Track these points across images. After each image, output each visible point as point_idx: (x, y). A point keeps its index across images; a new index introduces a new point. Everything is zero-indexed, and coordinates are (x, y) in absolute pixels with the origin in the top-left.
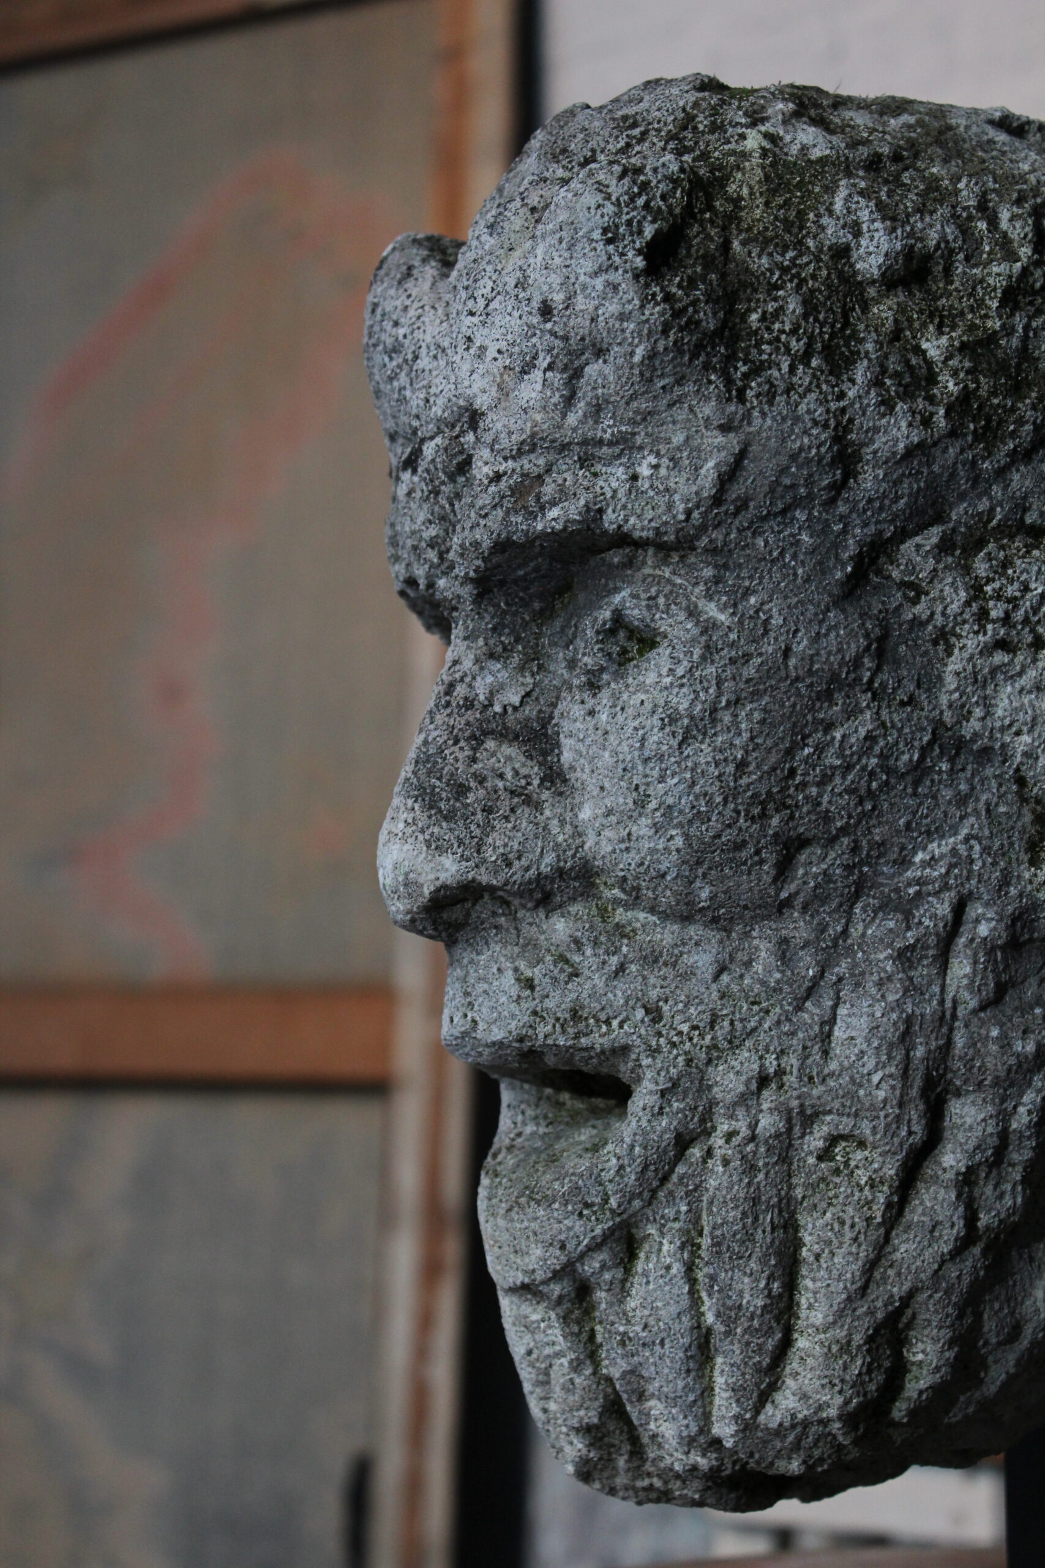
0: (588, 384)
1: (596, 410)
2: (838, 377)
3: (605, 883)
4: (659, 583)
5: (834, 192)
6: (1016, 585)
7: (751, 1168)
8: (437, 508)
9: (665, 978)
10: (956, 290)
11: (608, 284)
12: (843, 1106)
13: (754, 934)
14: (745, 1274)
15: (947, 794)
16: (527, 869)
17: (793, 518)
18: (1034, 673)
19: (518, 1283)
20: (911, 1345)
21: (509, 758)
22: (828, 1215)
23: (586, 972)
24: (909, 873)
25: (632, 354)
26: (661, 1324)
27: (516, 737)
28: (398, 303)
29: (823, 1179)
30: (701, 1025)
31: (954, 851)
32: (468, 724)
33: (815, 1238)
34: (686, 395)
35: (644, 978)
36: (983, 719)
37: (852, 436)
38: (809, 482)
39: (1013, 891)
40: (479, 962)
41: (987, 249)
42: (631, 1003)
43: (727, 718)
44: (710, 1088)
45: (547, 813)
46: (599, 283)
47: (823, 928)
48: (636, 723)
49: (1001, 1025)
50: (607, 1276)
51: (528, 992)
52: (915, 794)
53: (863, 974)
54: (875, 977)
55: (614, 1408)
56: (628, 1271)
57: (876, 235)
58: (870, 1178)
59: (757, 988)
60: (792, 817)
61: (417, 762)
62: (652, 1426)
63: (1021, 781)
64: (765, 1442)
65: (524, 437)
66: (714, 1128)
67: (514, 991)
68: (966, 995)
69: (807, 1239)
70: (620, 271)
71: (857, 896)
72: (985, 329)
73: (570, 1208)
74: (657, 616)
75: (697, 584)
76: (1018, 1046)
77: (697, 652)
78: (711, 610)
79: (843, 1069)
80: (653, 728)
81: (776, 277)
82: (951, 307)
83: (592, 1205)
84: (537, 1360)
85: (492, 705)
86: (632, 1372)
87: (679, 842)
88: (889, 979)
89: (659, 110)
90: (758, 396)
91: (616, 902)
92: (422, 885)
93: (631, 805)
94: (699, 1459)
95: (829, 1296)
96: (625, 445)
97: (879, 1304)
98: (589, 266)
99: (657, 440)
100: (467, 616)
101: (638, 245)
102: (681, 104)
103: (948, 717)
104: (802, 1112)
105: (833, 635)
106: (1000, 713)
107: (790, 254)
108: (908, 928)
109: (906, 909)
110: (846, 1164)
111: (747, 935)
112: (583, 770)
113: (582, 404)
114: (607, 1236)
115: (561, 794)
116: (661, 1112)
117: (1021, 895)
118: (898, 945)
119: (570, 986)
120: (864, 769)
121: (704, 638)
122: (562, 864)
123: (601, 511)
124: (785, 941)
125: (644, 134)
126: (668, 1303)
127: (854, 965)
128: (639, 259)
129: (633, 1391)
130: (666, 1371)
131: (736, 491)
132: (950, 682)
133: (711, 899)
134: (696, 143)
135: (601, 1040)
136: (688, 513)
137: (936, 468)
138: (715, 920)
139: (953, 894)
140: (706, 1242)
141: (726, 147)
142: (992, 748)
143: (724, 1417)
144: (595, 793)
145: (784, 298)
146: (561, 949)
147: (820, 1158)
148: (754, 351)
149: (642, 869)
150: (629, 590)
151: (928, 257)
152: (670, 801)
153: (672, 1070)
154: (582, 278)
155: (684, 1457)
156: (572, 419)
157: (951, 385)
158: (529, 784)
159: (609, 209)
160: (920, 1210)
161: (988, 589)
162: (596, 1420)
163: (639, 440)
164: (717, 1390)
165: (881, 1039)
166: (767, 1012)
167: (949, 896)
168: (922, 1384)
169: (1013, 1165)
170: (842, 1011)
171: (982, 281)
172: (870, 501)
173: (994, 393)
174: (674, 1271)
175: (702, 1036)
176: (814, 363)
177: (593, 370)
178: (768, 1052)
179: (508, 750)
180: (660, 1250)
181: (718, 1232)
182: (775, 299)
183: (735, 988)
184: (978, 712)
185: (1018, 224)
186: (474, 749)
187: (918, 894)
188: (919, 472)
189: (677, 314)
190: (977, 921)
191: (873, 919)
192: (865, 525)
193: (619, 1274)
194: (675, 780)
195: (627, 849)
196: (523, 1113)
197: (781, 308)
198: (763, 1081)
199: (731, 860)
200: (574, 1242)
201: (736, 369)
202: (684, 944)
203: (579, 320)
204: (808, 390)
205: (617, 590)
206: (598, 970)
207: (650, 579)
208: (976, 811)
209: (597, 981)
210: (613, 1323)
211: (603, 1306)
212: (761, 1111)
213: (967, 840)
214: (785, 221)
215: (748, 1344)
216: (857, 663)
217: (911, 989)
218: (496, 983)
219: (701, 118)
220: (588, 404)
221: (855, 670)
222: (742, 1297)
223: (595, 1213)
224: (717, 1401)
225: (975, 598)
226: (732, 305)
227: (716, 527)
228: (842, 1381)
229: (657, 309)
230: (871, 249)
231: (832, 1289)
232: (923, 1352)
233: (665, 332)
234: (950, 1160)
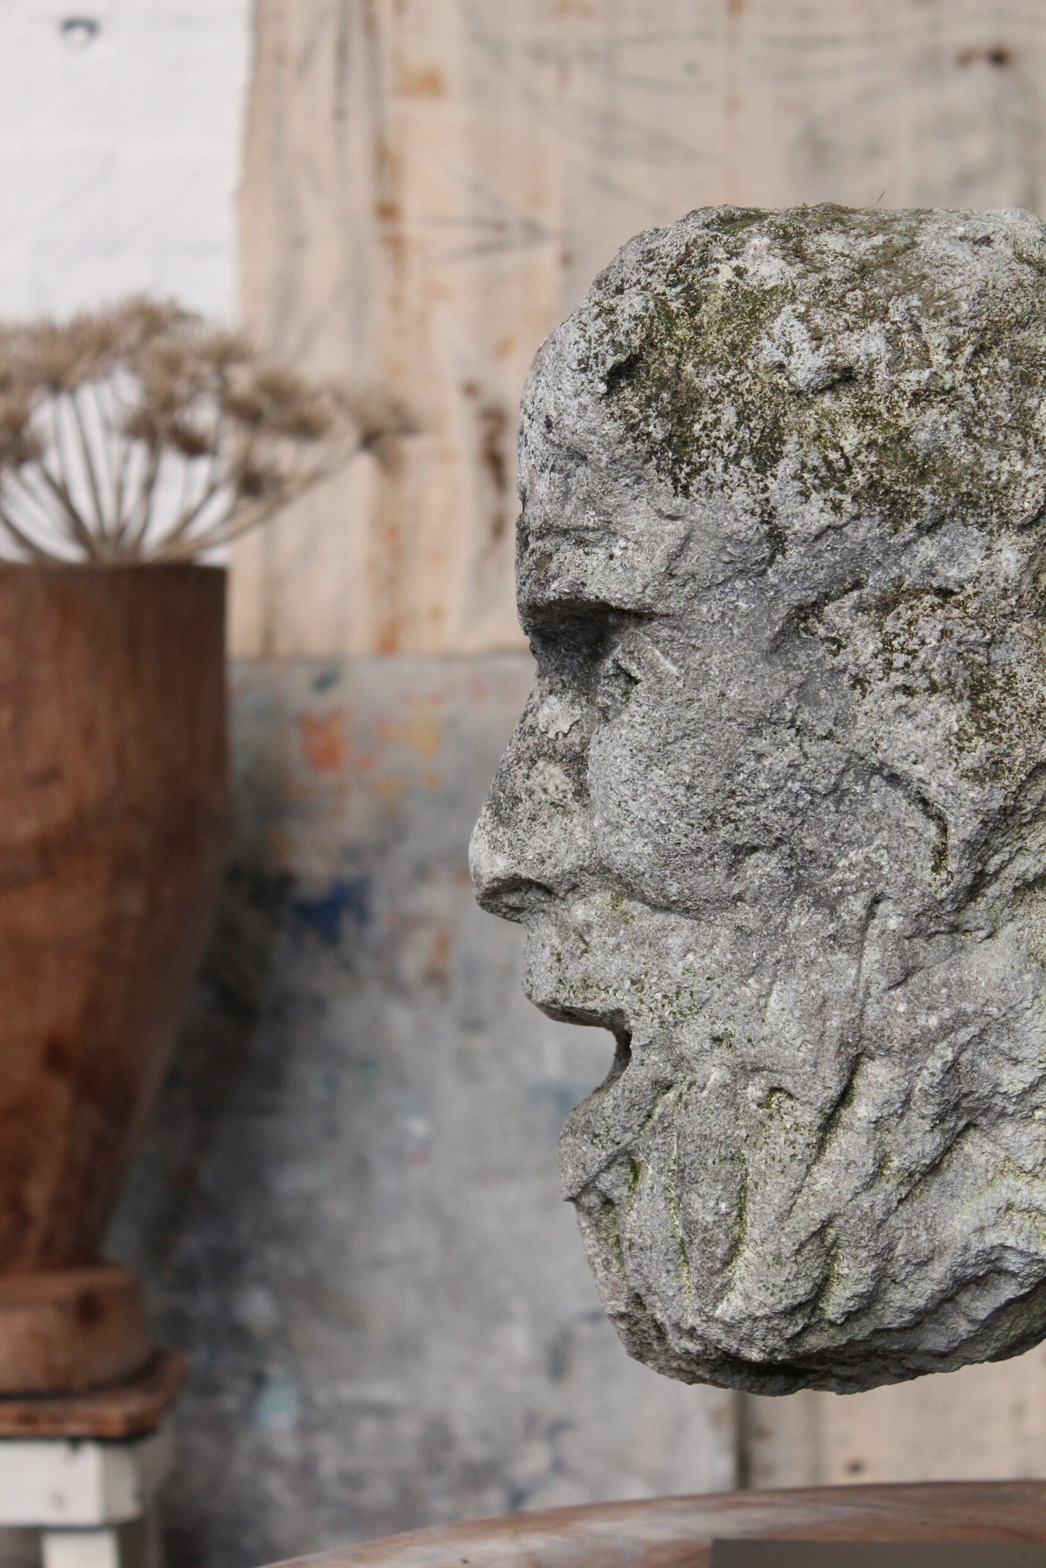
0: (576, 483)
1: (583, 504)
2: (763, 473)
3: (615, 879)
4: (636, 640)
5: (775, 318)
6: (915, 640)
7: (705, 1111)
9: (647, 958)
10: (876, 394)
11: (580, 404)
12: (772, 1063)
13: (717, 922)
15: (863, 811)
16: (556, 866)
17: (732, 588)
18: (927, 713)
20: (839, 1260)
21: (552, 776)
22: (764, 1152)
23: (594, 949)
24: (834, 876)
25: (600, 460)
27: (561, 759)
29: (761, 1122)
30: (670, 994)
31: (868, 859)
32: (529, 747)
33: (754, 1169)
34: (644, 491)
35: (633, 956)
36: (888, 750)
37: (776, 521)
38: (743, 558)
40: (532, 939)
41: (908, 357)
42: (622, 976)
44: (677, 1045)
45: (575, 821)
46: (577, 403)
47: (767, 919)
49: (909, 1002)
50: (616, 1193)
51: (558, 964)
52: (837, 811)
54: (802, 961)
56: (632, 1190)
58: (794, 1123)
59: (713, 966)
60: (737, 829)
63: (924, 801)
64: (727, 1333)
66: (683, 1078)
67: (550, 963)
68: (878, 977)
69: (750, 1170)
70: (589, 395)
71: (795, 893)
72: (897, 427)
73: (586, 1137)
75: (658, 642)
76: (922, 1021)
77: (652, 698)
78: (669, 663)
79: (773, 1034)
81: (717, 393)
83: (599, 1135)
85: (548, 732)
89: (671, 245)
90: (698, 491)
91: (623, 894)
92: (482, 877)
93: (617, 818)
95: (762, 1216)
96: (604, 531)
97: (802, 1225)
98: (570, 390)
99: (625, 527)
101: (602, 374)
102: (687, 239)
103: (860, 749)
104: (744, 1068)
105: (759, 683)
106: (900, 745)
107: (731, 373)
108: (832, 921)
109: (830, 904)
110: (778, 1111)
111: (710, 923)
113: (574, 498)
114: (612, 1160)
115: (585, 806)
116: (643, 1065)
117: (923, 895)
118: (822, 934)
119: (582, 960)
120: (790, 791)
121: (658, 686)
122: (580, 863)
123: (583, 585)
124: (739, 929)
126: (652, 1217)
127: (789, 950)
128: (602, 385)
131: (683, 567)
132: (859, 720)
133: (680, 893)
135: (601, 1006)
136: (646, 586)
137: (848, 545)
138: (687, 910)
139: (867, 894)
140: (676, 1168)
141: (705, 280)
142: (895, 774)
143: (694, 1310)
144: (600, 807)
145: (722, 410)
146: (579, 931)
147: (760, 1106)
148: (695, 455)
150: (621, 646)
151: (850, 369)
152: (642, 815)
153: (650, 1031)
154: (567, 399)
156: (569, 509)
157: (860, 476)
158: (564, 797)
159: (584, 344)
160: (838, 1150)
161: (895, 643)
163: (613, 527)
164: (691, 1288)
165: (802, 1010)
166: (719, 986)
167: (865, 897)
168: (848, 1293)
170: (777, 987)
171: (897, 386)
172: (795, 572)
174: (655, 1190)
175: (670, 1004)
176: (743, 463)
177: (579, 471)
178: (717, 1018)
179: (554, 769)
180: (648, 1174)
181: (682, 1163)
182: (715, 412)
183: (696, 966)
184: (883, 745)
185: (933, 335)
186: (530, 769)
187: (841, 893)
188: (833, 549)
189: (632, 428)
190: (887, 916)
191: (807, 912)
192: (793, 592)
193: (625, 1191)
194: (643, 799)
197: (719, 419)
198: (715, 1041)
199: (690, 863)
200: (591, 1164)
201: (681, 470)
202: (664, 929)
203: (566, 432)
204: (739, 485)
205: (615, 646)
206: (601, 948)
207: (631, 639)
208: (888, 826)
209: (600, 957)
210: (623, 1231)
212: (714, 1066)
213: (879, 849)
214: (732, 345)
215: (704, 1251)
218: (540, 956)
219: (695, 253)
220: (578, 499)
221: (777, 712)
222: (699, 1215)
223: (600, 1142)
224: (691, 1297)
225: (884, 650)
226: (680, 418)
227: (668, 597)
229: (614, 425)
230: (800, 365)
231: (766, 1211)
232: (848, 1267)
234: (862, 1110)
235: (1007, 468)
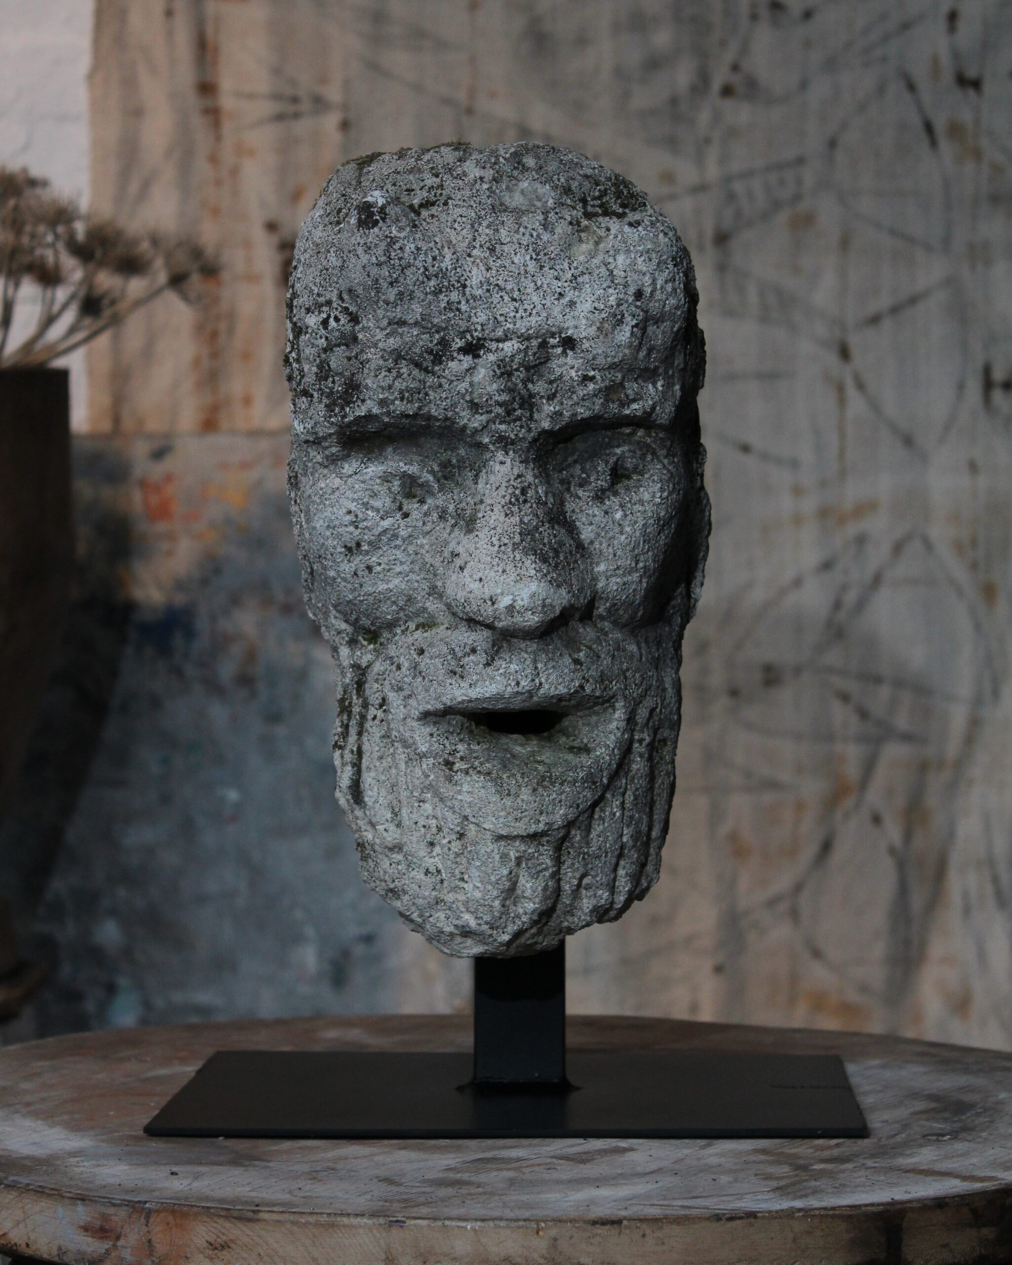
0: (647, 337)
1: (649, 352)
9: (626, 659)
26: (608, 845)
29: (658, 762)
30: (639, 683)
32: (545, 513)
35: (620, 658)
42: (620, 672)
44: (636, 716)
48: (645, 522)
51: (579, 667)
56: (591, 819)
58: (670, 760)
62: (576, 903)
66: (634, 738)
67: (571, 667)
73: (586, 785)
75: (663, 449)
78: (666, 463)
91: (599, 616)
93: (634, 565)
98: (665, 276)
100: (521, 449)
104: (656, 728)
112: (600, 544)
113: (645, 348)
115: (585, 556)
135: (610, 693)
140: (628, 799)
144: (609, 557)
146: (590, 643)
149: (627, 600)
150: (626, 448)
153: (630, 708)
154: (660, 282)
156: (641, 355)
163: (660, 371)
177: (650, 330)
180: (612, 805)
209: (608, 660)
211: (577, 839)
212: (650, 728)
224: (617, 883)
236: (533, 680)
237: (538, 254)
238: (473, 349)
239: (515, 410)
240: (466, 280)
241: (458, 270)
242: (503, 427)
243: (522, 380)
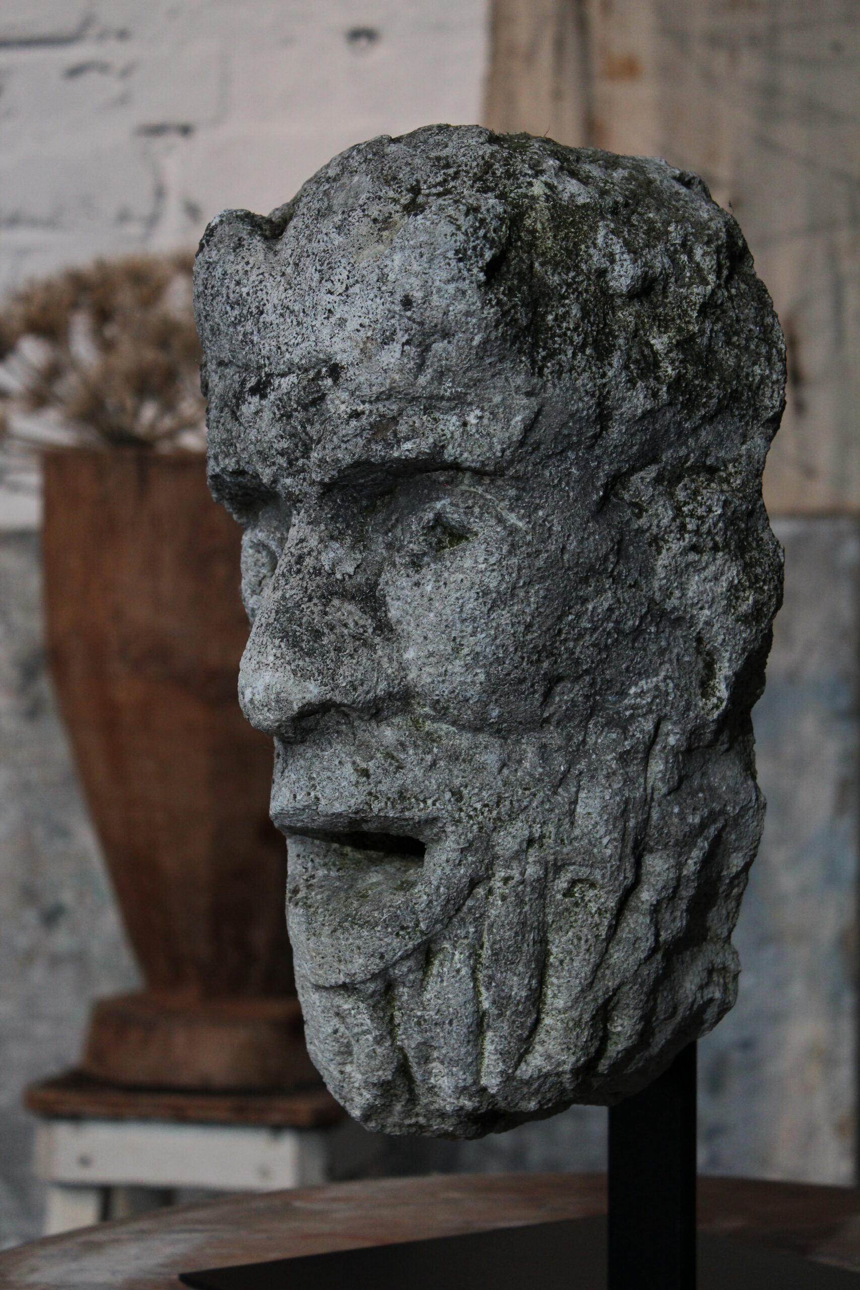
0: (434, 356)
1: (440, 375)
2: (602, 361)
3: (419, 703)
4: (474, 497)
5: (596, 231)
6: (704, 508)
7: (521, 903)
8: (288, 428)
9: (465, 771)
10: (670, 303)
11: (458, 290)
12: (584, 860)
13: (523, 741)
14: (515, 974)
15: (653, 648)
16: (368, 693)
17: (567, 457)
18: (714, 568)
19: (340, 982)
20: (613, 1021)
21: (350, 613)
22: (570, 934)
23: (409, 766)
24: (626, 701)
25: (472, 339)
26: (451, 1009)
27: (353, 598)
28: (239, 267)
29: (567, 910)
30: (491, 804)
31: (657, 687)
32: (318, 586)
33: (560, 949)
34: (504, 369)
35: (450, 771)
36: (680, 598)
37: (609, 403)
38: (580, 434)
39: (692, 714)
40: (323, 756)
41: (688, 274)
42: (442, 788)
43: (522, 594)
44: (493, 847)
45: (380, 653)
46: (451, 288)
47: (569, 738)
48: (458, 594)
49: (680, 804)
50: (411, 977)
51: (365, 779)
52: (633, 648)
53: (596, 769)
54: (605, 772)
55: (403, 1070)
56: (425, 974)
57: (625, 263)
58: (599, 908)
59: (527, 779)
60: (556, 662)
61: (277, 612)
62: (432, 1080)
63: (699, 640)
64: (517, 1089)
65: (383, 389)
66: (493, 875)
67: (353, 778)
68: (660, 784)
69: (554, 950)
70: (467, 282)
71: (590, 716)
72: (688, 331)
73: (390, 930)
74: (472, 520)
75: (503, 500)
76: (690, 819)
77: (505, 548)
78: (512, 518)
79: (584, 835)
80: (470, 598)
81: (564, 290)
82: (667, 314)
83: (408, 927)
84: (342, 1037)
85: (334, 574)
86: (424, 1043)
87: (482, 677)
88: (614, 773)
89: (464, 155)
90: (551, 373)
91: (427, 716)
92: (291, 702)
93: (450, 651)
94: (466, 1102)
95: (569, 988)
96: (459, 401)
97: (600, 993)
98: (444, 275)
99: (482, 399)
100: (310, 507)
101: (480, 264)
102: (481, 153)
103: (658, 596)
104: (555, 864)
105: (591, 539)
106: (690, 594)
107: (572, 274)
108: (626, 739)
109: (623, 725)
110: (582, 899)
111: (518, 741)
112: (408, 624)
113: (430, 370)
114: (415, 949)
115: (389, 639)
116: (460, 864)
117: (696, 718)
118: (619, 750)
119: (397, 775)
120: (604, 630)
121: (510, 539)
122: (391, 689)
123: (443, 447)
124: (544, 746)
125: (457, 173)
126: (457, 995)
127: (590, 763)
128: (481, 274)
129: (423, 1056)
130: (453, 1041)
131: (534, 437)
132: (661, 573)
133: (499, 717)
134: (496, 185)
135: (419, 814)
136: (503, 451)
137: (657, 426)
138: (499, 731)
139: (655, 716)
140: (486, 953)
141: (520, 191)
142: (684, 618)
143: (491, 1073)
144: (419, 641)
145: (569, 306)
146: (389, 749)
147: (565, 895)
148: (550, 342)
149: (453, 696)
150: (449, 500)
151: (655, 280)
152: (478, 649)
153: (469, 835)
154: (437, 283)
155: (456, 1101)
156: (422, 380)
157: (669, 369)
158: (365, 631)
159: (461, 237)
160: (627, 930)
161: (685, 509)
162: (390, 1078)
163: (469, 399)
164: (486, 1054)
165: (609, 814)
166: (535, 795)
167: (652, 717)
168: (620, 1047)
169: (681, 899)
170: (582, 795)
171: (686, 298)
172: (616, 447)
173: (695, 377)
174: (463, 972)
175: (490, 811)
176: (588, 351)
177: (439, 347)
178: (534, 822)
179: (349, 607)
180: (452, 959)
181: (497, 946)
182: (563, 306)
183: (512, 778)
184: (677, 593)
185: (708, 259)
186: (325, 606)
187: (632, 715)
188: (647, 429)
189: (505, 314)
190: (668, 734)
191: (602, 732)
192: (611, 463)
193: (420, 975)
194: (483, 635)
195: (443, 681)
196: (312, 861)
197: (567, 312)
198: (530, 842)
199: (515, 691)
200: (391, 954)
201: (538, 353)
202: (477, 747)
203: (434, 312)
204: (584, 370)
205: (438, 499)
206: (418, 764)
207: (468, 494)
208: (670, 661)
209: (417, 772)
210: (412, 1010)
211: (405, 998)
212: (528, 863)
213: (665, 679)
214: (566, 249)
215: (514, 1022)
216: (606, 558)
217: (628, 781)
218: (337, 772)
219: (497, 166)
220: (434, 371)
221: (604, 564)
222: (512, 990)
223: (408, 934)
224: (486, 1061)
225: (677, 516)
226: (536, 308)
227: (519, 462)
228: (576, 1046)
229: (492, 310)
230: (622, 273)
231: (572, 984)
232: (621, 1025)
233: (496, 326)
234: (646, 896)
235: (759, 371)
236: (309, 794)
237: (322, 265)
238: (260, 390)
239: (297, 459)
240: (264, 305)
241: (259, 293)
242: (288, 481)
243: (300, 422)
